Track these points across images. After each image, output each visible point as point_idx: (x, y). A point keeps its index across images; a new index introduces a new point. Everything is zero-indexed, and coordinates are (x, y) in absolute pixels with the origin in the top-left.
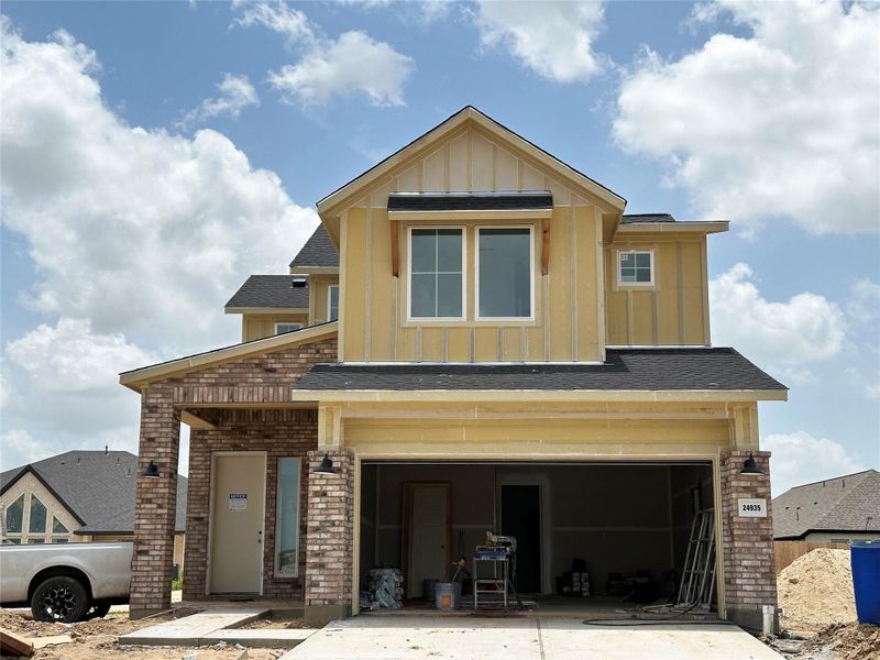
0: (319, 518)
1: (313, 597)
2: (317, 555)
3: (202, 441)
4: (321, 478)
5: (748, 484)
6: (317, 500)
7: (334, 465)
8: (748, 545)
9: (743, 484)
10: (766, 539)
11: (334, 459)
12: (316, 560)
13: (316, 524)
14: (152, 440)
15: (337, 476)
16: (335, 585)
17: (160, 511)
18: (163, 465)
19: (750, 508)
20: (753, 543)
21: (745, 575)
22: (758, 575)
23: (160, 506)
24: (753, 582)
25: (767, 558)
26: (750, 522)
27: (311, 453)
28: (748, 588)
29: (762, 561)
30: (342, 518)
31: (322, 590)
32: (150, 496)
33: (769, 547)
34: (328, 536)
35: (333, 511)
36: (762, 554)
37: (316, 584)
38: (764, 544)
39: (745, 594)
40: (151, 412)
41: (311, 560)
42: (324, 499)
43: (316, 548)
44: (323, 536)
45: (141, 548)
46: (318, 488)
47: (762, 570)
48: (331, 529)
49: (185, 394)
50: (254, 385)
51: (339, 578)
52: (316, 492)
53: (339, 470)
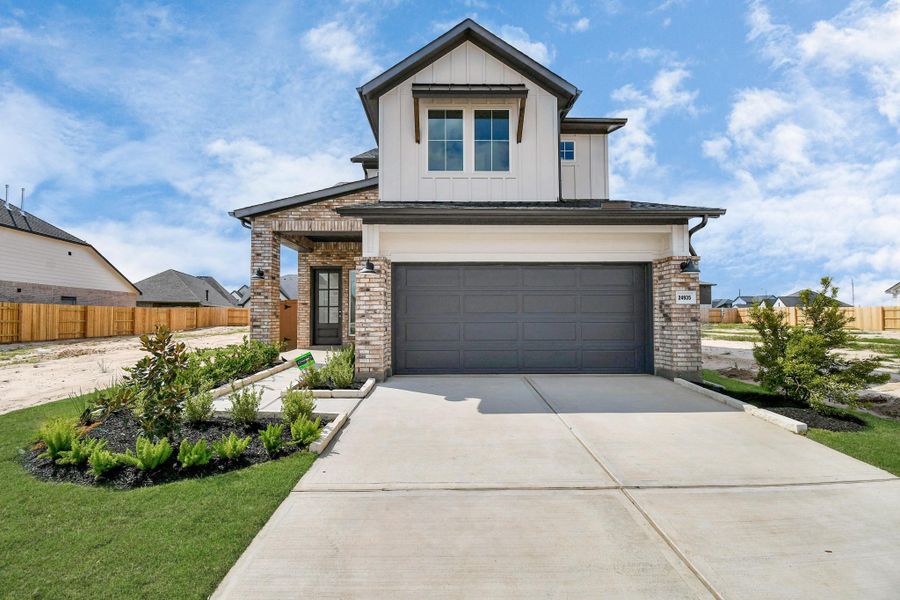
0: (364, 308)
1: (360, 366)
2: (363, 335)
3: (305, 260)
4: (365, 278)
5: (683, 280)
6: (362, 294)
7: (376, 267)
8: (682, 324)
9: (679, 280)
10: (694, 320)
11: (374, 263)
12: (363, 338)
13: (363, 312)
14: (259, 255)
15: (378, 276)
16: (378, 357)
17: (266, 301)
18: (267, 271)
19: (683, 298)
20: (686, 323)
21: (679, 346)
22: (689, 346)
23: (266, 298)
24: (685, 351)
25: (694, 333)
26: (682, 309)
27: (356, 259)
28: (681, 355)
29: (692, 335)
30: (382, 307)
31: (368, 361)
32: (260, 291)
33: (697, 326)
34: (371, 321)
35: (374, 303)
36: (692, 331)
37: (363, 357)
38: (694, 324)
39: (679, 359)
40: (258, 237)
41: (359, 339)
42: (368, 294)
43: (363, 330)
44: (368, 320)
45: (255, 323)
46: (363, 285)
47: (692, 342)
48: (374, 316)
49: (280, 225)
50: (324, 219)
51: (380, 352)
52: (361, 288)
53: (379, 272)
